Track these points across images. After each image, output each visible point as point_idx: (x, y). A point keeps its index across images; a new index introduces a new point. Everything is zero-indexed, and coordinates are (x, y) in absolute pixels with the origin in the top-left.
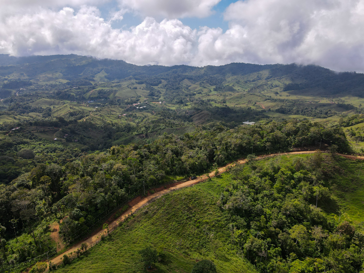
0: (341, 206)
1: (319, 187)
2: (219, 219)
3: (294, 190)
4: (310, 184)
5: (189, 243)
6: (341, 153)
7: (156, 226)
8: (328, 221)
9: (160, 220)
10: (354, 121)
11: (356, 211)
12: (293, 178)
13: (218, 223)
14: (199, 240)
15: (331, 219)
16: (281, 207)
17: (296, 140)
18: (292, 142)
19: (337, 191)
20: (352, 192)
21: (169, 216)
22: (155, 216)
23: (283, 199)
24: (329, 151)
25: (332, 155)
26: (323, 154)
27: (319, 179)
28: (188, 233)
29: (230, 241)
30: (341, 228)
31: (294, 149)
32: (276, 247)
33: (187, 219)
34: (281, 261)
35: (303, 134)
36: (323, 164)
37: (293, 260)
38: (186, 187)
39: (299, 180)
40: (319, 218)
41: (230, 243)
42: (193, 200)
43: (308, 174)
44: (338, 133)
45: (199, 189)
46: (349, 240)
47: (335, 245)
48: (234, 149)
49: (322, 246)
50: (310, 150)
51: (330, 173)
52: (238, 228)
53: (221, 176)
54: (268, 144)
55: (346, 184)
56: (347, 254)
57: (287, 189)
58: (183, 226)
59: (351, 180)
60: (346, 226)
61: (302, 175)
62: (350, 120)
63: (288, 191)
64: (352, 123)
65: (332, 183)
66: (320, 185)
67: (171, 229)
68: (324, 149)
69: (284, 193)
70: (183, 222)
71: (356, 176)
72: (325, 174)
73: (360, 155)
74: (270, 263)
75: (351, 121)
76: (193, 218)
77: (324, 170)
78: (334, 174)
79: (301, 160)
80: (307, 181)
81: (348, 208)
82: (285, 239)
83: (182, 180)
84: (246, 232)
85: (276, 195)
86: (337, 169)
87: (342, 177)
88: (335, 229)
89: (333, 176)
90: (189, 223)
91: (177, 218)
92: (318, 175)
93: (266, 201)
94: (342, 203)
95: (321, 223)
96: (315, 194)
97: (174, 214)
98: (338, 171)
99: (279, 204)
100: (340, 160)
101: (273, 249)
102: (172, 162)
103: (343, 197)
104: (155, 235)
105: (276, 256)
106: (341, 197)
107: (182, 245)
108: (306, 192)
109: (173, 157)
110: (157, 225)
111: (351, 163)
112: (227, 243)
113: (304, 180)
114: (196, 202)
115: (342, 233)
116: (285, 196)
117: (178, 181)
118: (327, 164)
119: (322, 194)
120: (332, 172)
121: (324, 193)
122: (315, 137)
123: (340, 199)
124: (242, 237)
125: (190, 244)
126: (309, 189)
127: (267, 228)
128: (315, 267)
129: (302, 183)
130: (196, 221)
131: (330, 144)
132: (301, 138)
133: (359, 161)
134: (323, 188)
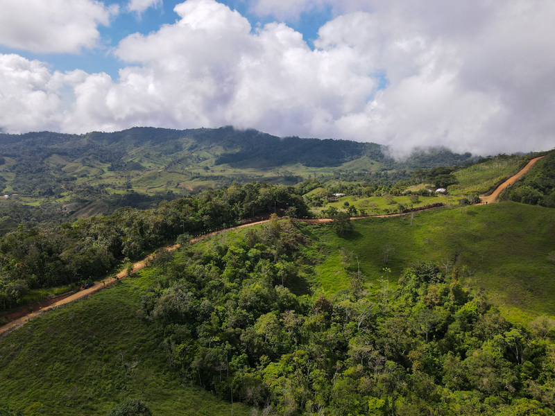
0: (311, 283)
1: (282, 263)
2: (144, 338)
3: (251, 274)
4: (270, 262)
5: (93, 390)
6: (301, 217)
7: (17, 379)
8: (300, 303)
9: (26, 366)
12: (248, 259)
13: (143, 344)
14: (111, 381)
15: (303, 299)
16: (238, 299)
17: (244, 209)
18: (238, 212)
19: (304, 266)
20: (321, 263)
21: (45, 355)
22: (13, 362)
23: (239, 288)
24: (286, 216)
25: (291, 221)
26: (280, 221)
27: (280, 253)
28: (89, 374)
29: (167, 367)
30: (317, 305)
31: (243, 221)
32: (240, 354)
33: (83, 352)
34: (249, 372)
35: (251, 199)
36: (282, 234)
37: (265, 366)
38: (76, 302)
39: (256, 259)
40: (289, 301)
41: (168, 370)
42: (92, 319)
43: (266, 248)
44: (293, 192)
45: (101, 300)
46: (328, 318)
47: (314, 328)
48: (154, 232)
49: (299, 336)
50: (264, 220)
51: (292, 244)
52: (178, 343)
53: (139, 273)
54: (206, 218)
55: (313, 255)
56: (331, 334)
57: (241, 274)
58: (77, 366)
59: (317, 249)
60: (322, 302)
61: (259, 251)
63: (245, 276)
65: (297, 257)
66: (283, 261)
67: (51, 376)
68: (281, 215)
69: (239, 279)
70: (75, 358)
71: (321, 243)
72: (287, 246)
73: (321, 218)
74: (235, 378)
76: (96, 348)
77: (285, 241)
78: (297, 245)
79: (254, 231)
80: (266, 259)
81: (320, 284)
82: (250, 340)
83: (65, 292)
84: (192, 343)
85: (228, 285)
86: (299, 238)
87: (306, 247)
88: (310, 310)
89: (296, 247)
90: (89, 358)
91: (63, 355)
92: (279, 249)
93: (216, 296)
94: (312, 279)
95: (292, 307)
96: (279, 273)
97: (55, 350)
98: (301, 241)
99: (234, 295)
100: (301, 227)
101: (236, 359)
102: (41, 265)
103: (312, 272)
104: (18, 394)
105: (242, 367)
106: (310, 273)
107: (79, 397)
108: (268, 274)
109: (42, 257)
110: (19, 376)
111: (314, 228)
112: (163, 372)
113: (262, 258)
114: (97, 321)
115: (319, 312)
116: (240, 284)
117: (56, 294)
118: (287, 234)
119: (287, 273)
120: (294, 243)
121: (289, 270)
122: (266, 200)
123: (309, 275)
124: (187, 354)
125: (95, 391)
126: (271, 268)
127: (222, 331)
128: (294, 364)
129: (260, 263)
130: (102, 352)
131: (286, 208)
132: (250, 204)
133: (322, 225)
134: (288, 264)
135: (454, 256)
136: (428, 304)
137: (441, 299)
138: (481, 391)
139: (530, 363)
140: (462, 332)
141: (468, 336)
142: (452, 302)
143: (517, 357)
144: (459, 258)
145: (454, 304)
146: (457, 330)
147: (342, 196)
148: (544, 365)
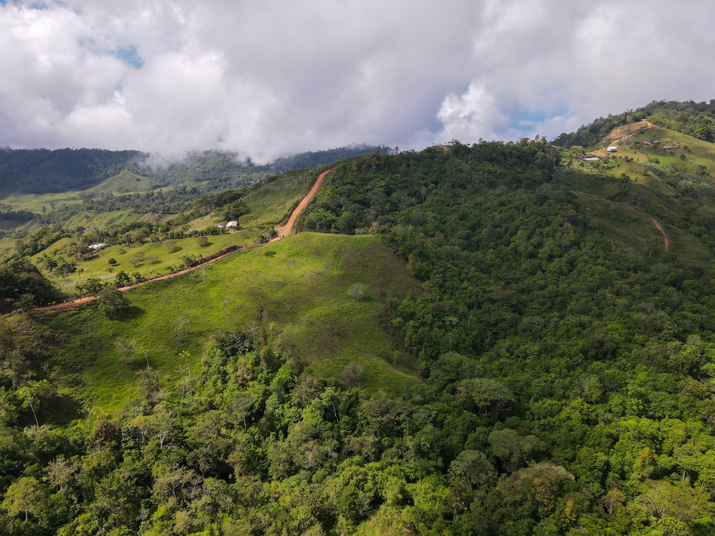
0: (82, 400)
1: (29, 386)
4: (7, 390)
6: (45, 304)
8: (71, 439)
10: (44, 241)
11: (109, 393)
15: (73, 432)
19: (65, 377)
20: (91, 365)
24: (19, 310)
25: (30, 315)
26: (9, 319)
27: (21, 372)
30: (97, 436)
36: (17, 339)
40: (52, 443)
44: (23, 270)
46: (117, 448)
47: (99, 473)
49: (78, 490)
51: (39, 350)
55: (76, 357)
56: (123, 473)
59: (81, 346)
60: (104, 429)
62: (36, 241)
64: (43, 245)
65: (50, 368)
66: (29, 382)
68: (7, 309)
71: (85, 336)
72: (29, 356)
73: (78, 297)
75: (39, 242)
77: (25, 349)
81: (96, 396)
86: (48, 338)
87: (63, 348)
88: (88, 444)
89: (46, 353)
92: (17, 365)
94: (81, 393)
95: (59, 451)
96: (25, 405)
98: (52, 340)
100: (47, 320)
103: (80, 383)
106: (76, 385)
108: (6, 410)
111: (69, 316)
115: (102, 444)
118: (27, 336)
119: (40, 397)
120: (41, 348)
121: (42, 393)
123: (76, 388)
126: (10, 400)
131: (16, 297)
133: (81, 308)
134: (38, 385)
135: (259, 313)
136: (240, 382)
137: (253, 371)
138: (308, 470)
139: (347, 417)
140: (280, 406)
141: (287, 408)
142: (265, 372)
143: (335, 414)
144: (265, 314)
145: (268, 373)
146: (275, 404)
147: (102, 248)
148: (359, 414)
